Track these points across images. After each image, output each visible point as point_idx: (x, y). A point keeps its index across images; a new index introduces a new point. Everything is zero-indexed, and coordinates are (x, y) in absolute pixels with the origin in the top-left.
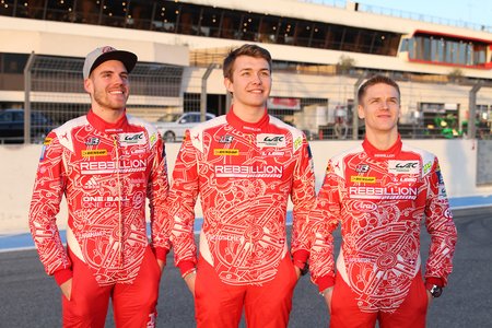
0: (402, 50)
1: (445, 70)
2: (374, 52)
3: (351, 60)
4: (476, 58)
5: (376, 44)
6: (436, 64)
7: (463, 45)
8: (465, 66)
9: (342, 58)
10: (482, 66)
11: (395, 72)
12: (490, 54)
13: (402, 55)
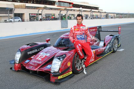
1: (64, 8)
2: (51, 5)
4: (69, 6)
5: (52, 3)
6: (62, 7)
7: (67, 3)
8: (67, 7)
9: (44, 6)
10: (71, 7)
11: (55, 8)
12: (72, 5)
13: (56, 5)
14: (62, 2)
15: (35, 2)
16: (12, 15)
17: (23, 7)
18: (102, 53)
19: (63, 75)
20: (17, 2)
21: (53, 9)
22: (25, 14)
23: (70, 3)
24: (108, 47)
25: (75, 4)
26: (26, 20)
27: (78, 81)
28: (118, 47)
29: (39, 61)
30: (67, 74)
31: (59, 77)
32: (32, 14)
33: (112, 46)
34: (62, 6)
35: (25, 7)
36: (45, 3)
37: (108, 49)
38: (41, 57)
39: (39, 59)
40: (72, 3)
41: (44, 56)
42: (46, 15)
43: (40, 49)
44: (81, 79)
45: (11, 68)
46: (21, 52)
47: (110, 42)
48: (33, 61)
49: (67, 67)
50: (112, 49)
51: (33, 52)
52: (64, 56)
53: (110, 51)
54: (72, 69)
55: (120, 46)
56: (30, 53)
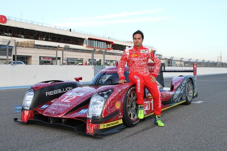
2: (76, 44)
4: (107, 47)
8: (104, 49)
10: (109, 49)
12: (111, 45)
13: (85, 45)
15: (49, 39)
16: (11, 58)
17: (30, 46)
18: (168, 99)
19: (109, 123)
20: (21, 37)
21: (79, 51)
23: (108, 43)
24: (178, 92)
25: (117, 44)
27: (132, 135)
28: (193, 97)
29: (67, 103)
30: (115, 122)
31: (102, 126)
32: (44, 57)
33: (185, 92)
34: (94, 46)
35: (32, 46)
36: (68, 40)
37: (178, 96)
38: (68, 98)
39: (66, 101)
40: (112, 43)
41: (75, 97)
42: (67, 60)
43: (66, 89)
44: (137, 133)
45: (16, 119)
46: (34, 91)
47: (181, 84)
48: (55, 105)
49: (114, 110)
50: (184, 98)
51: (55, 92)
52: (110, 91)
53: (181, 99)
54: (123, 114)
55: (197, 96)
56: (50, 93)
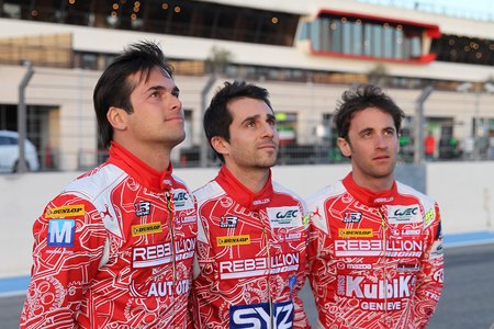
0: (301, 39)
2: (263, 41)
3: (226, 53)
4: (407, 49)
6: (352, 57)
7: (388, 30)
8: (393, 60)
9: (214, 49)
10: (417, 60)
11: (292, 69)
12: (427, 42)
13: (302, 44)
14: (352, 18)
15: (136, 22)
17: (50, 58)
21: (274, 74)
22: (64, 112)
23: (412, 30)
25: (454, 37)
26: (68, 161)
34: (347, 50)
35: (64, 58)
40: (431, 29)
